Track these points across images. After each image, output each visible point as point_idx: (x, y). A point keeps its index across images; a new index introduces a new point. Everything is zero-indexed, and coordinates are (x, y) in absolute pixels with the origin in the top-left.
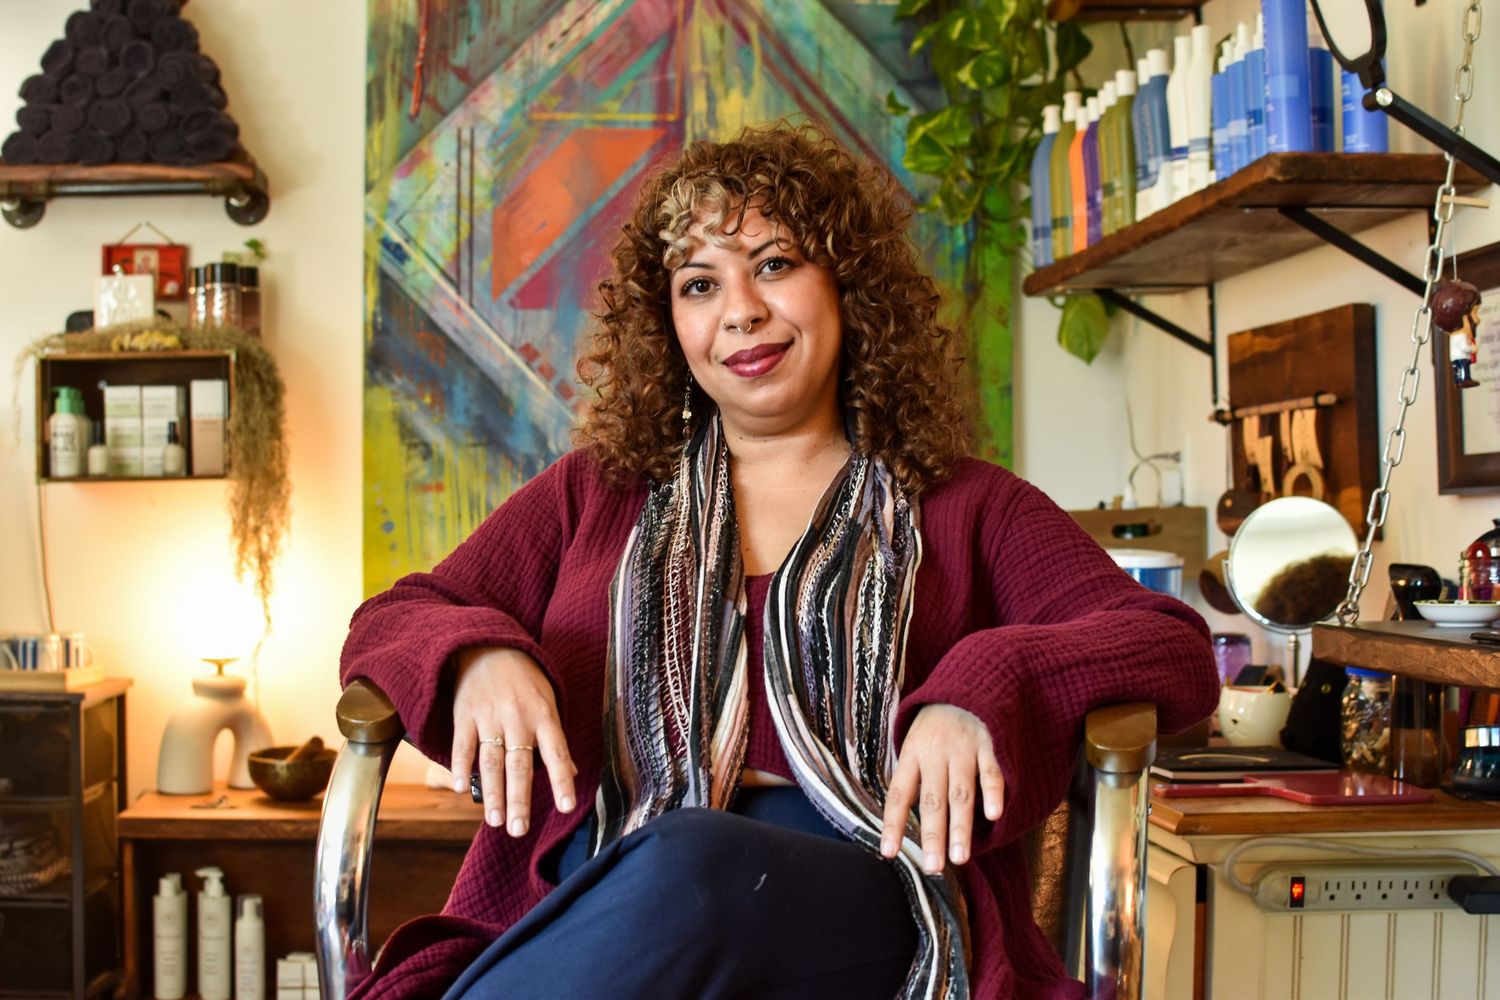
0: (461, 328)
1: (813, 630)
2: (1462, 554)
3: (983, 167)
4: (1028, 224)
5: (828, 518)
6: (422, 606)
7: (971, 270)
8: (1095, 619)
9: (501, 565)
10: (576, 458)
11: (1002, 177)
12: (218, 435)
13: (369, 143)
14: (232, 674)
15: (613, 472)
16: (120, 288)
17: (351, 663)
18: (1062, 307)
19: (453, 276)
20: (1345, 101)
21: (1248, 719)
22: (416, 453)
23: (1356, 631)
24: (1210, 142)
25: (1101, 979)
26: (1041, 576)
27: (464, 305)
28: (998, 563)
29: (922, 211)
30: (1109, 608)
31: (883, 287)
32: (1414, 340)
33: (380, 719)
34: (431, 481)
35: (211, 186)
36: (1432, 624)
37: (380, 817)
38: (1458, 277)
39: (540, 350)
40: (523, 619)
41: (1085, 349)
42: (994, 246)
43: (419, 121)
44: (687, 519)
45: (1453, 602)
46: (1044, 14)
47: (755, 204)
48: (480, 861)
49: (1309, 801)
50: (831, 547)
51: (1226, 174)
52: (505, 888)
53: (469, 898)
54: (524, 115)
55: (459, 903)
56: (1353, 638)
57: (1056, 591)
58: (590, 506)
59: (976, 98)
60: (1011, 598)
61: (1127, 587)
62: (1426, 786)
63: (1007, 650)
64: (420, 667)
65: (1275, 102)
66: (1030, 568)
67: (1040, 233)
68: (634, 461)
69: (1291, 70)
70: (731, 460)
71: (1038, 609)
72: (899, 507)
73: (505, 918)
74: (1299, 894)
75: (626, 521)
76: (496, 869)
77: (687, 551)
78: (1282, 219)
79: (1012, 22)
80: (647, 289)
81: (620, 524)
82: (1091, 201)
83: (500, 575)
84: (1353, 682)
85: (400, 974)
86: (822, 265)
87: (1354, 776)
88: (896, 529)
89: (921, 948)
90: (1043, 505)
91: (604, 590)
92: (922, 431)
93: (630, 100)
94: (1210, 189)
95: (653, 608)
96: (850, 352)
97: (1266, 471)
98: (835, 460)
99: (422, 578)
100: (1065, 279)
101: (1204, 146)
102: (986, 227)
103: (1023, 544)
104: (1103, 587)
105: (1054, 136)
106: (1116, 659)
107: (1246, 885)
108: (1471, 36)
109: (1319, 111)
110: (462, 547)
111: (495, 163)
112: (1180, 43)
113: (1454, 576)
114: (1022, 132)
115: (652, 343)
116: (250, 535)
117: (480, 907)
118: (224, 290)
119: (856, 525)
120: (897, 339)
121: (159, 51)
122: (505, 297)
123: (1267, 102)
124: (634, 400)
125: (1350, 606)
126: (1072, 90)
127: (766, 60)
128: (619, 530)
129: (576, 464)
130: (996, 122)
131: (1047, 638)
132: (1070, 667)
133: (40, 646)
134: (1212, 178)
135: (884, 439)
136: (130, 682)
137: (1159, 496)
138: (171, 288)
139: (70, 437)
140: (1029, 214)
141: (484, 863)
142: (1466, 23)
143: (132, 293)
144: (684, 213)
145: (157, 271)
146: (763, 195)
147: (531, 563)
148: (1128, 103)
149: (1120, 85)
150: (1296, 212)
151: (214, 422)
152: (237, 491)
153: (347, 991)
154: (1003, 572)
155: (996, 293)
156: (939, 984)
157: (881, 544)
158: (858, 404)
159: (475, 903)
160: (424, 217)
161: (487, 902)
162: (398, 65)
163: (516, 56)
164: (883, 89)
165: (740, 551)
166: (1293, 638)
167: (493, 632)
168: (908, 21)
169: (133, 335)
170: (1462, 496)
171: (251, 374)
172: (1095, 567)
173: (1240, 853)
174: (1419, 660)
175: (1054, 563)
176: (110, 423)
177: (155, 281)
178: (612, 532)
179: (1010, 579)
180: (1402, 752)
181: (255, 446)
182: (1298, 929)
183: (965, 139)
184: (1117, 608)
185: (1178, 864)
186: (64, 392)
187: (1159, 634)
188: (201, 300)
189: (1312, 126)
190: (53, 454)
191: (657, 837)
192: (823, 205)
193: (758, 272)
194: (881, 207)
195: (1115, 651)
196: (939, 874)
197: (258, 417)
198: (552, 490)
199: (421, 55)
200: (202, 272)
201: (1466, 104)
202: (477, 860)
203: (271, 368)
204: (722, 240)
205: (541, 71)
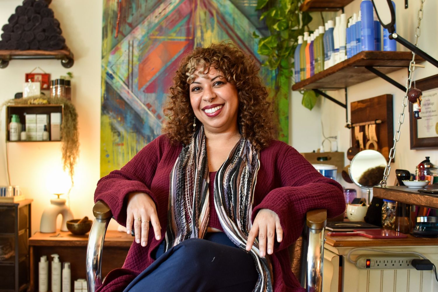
0: (129, 98)
1: (228, 188)
2: (416, 167)
3: (281, 53)
4: (293, 70)
5: (233, 156)
6: (118, 180)
7: (277, 83)
8: (310, 185)
9: (140, 168)
10: (162, 137)
11: (286, 56)
12: (59, 129)
13: (103, 45)
14: (62, 198)
15: (172, 141)
16: (30, 86)
17: (97, 195)
18: (303, 94)
19: (127, 83)
20: (384, 36)
21: (355, 214)
22: (116, 134)
23: (385, 189)
24: (345, 47)
25: (310, 288)
26: (295, 173)
27: (130, 92)
28: (282, 169)
29: (263, 66)
30: (314, 182)
31: (250, 90)
32: (403, 105)
33: (105, 212)
34: (120, 143)
35: (57, 57)
36: (407, 187)
37: (105, 240)
38: (416, 87)
39: (152, 105)
40: (147, 183)
41: (310, 106)
42: (284, 76)
43: (117, 39)
44: (193, 156)
45: (413, 181)
46: (299, 9)
47: (213, 65)
48: (133, 252)
49: (372, 237)
50: (234, 164)
51: (350, 57)
52: (140, 261)
53: (130, 263)
54: (148, 37)
55: (127, 265)
56: (385, 191)
57: (299, 177)
58: (166, 151)
59: (279, 33)
60: (286, 179)
61: (319, 176)
62: (406, 233)
63: (284, 194)
64: (118, 198)
65: (364, 36)
66: (291, 171)
67: (297, 73)
68: (179, 138)
69: (369, 27)
70: (206, 139)
71: (294, 183)
72: (254, 153)
73: (140, 269)
74: (369, 264)
75: (176, 156)
76: (138, 255)
77: (193, 165)
78: (366, 70)
79: (289, 11)
80: (183, 89)
81: (174, 156)
82: (312, 64)
83: (140, 171)
84: (385, 203)
85: (110, 285)
86: (232, 83)
87: (385, 230)
88: (252, 160)
89: (259, 278)
90: (295, 153)
91: (169, 175)
92: (261, 132)
93: (179, 33)
94: (345, 61)
95: (182, 180)
96: (241, 109)
97: (361, 142)
98: (236, 140)
99: (118, 171)
100: (304, 86)
101: (344, 49)
102: (281, 71)
103: (290, 164)
104: (312, 176)
105: (301, 44)
106: (316, 197)
107: (354, 261)
108: (420, 18)
109: (377, 39)
110: (129, 163)
111: (140, 51)
112: (337, 19)
113: (414, 173)
114: (292, 43)
115: (184, 105)
116: (67, 158)
117: (133, 266)
118: (60, 87)
119: (241, 159)
120: (254, 105)
121: (42, 18)
122: (142, 90)
123: (362, 36)
124: (180, 121)
125: (384, 182)
126: (306, 31)
127: (218, 22)
128: (174, 158)
129: (162, 139)
130: (285, 40)
131: (296, 190)
132: (302, 199)
133: (6, 190)
134: (346, 58)
135: (250, 134)
136: (32, 200)
137: (331, 149)
138: (45, 86)
139: (16, 129)
140: (294, 67)
141: (134, 253)
142: (418, 15)
143: (34, 88)
144: (193, 68)
145: (41, 81)
146: (215, 63)
147: (149, 167)
148: (322, 36)
149: (320, 31)
150: (370, 68)
151: (57, 125)
152: (64, 145)
153: (95, 290)
154: (284, 172)
155: (284, 89)
156: (264, 289)
157: (248, 164)
158: (243, 124)
159: (132, 264)
160: (119, 66)
161: (135, 264)
162: (112, 22)
163: (146, 20)
164: (252, 30)
165: (208, 165)
166: (368, 190)
167: (139, 188)
168: (260, 11)
169: (34, 100)
170: (417, 150)
171: (68, 111)
172: (310, 171)
173: (352, 252)
174: (403, 197)
175: (298, 169)
176: (27, 125)
177: (41, 84)
178: (172, 158)
179: (286, 174)
180: (399, 223)
181: (69, 132)
182: (368, 274)
183: (275, 45)
184: (317, 182)
185: (334, 255)
186: (14, 116)
187: (328, 190)
188: (54, 90)
189: (375, 43)
190: (10, 134)
191: (184, 247)
192: (233, 66)
193: (214, 85)
194: (250, 67)
195: (315, 194)
196: (264, 257)
197: (70, 124)
198: (155, 146)
199: (118, 20)
200: (54, 82)
201: (419, 38)
202: (132, 252)
203: (74, 110)
204: (203, 75)
205: (153, 24)
